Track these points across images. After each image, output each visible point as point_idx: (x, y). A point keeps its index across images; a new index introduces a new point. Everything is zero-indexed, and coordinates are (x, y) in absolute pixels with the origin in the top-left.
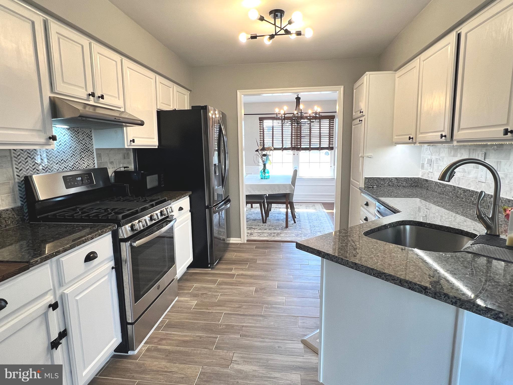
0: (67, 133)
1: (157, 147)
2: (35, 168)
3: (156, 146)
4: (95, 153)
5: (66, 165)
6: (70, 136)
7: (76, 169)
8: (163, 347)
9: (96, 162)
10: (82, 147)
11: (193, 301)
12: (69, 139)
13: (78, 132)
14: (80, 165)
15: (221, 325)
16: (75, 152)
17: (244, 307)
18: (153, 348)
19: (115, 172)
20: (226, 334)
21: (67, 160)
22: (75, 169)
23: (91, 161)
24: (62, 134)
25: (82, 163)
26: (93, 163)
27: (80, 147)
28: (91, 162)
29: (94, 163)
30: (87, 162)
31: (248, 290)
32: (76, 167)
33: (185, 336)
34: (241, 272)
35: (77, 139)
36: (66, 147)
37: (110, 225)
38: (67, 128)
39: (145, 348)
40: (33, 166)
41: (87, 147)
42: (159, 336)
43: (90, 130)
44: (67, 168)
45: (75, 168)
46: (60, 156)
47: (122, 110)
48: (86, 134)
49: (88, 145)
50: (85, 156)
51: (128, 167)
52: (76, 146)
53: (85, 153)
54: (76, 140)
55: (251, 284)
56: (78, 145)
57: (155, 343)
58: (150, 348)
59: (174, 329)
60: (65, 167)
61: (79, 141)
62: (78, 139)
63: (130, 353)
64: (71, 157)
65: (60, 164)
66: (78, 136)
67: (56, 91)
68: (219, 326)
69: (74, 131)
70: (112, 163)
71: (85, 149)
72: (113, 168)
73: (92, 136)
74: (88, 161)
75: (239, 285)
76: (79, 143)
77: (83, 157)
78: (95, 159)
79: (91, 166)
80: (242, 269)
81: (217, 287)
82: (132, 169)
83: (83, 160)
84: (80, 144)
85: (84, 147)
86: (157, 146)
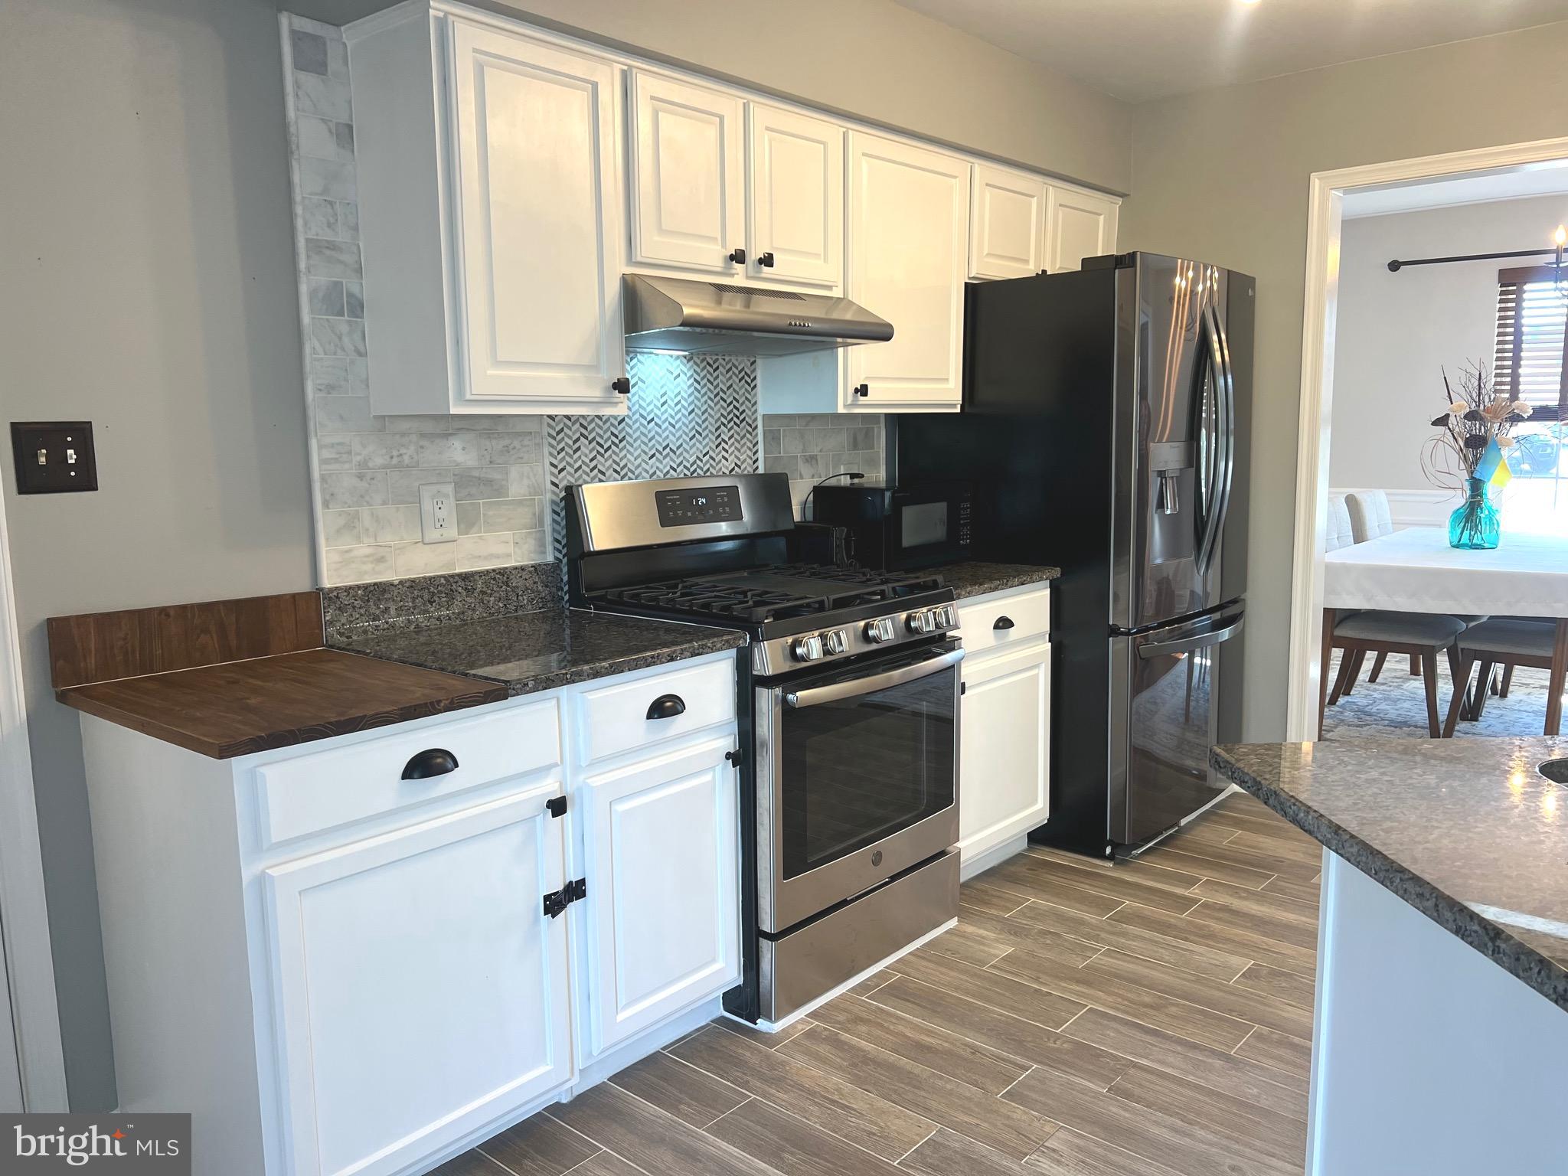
0: (685, 370)
1: (958, 410)
2: (595, 467)
3: (954, 406)
4: (760, 430)
5: (674, 462)
6: (692, 380)
7: (702, 473)
8: (855, 1040)
9: (761, 455)
10: (722, 411)
11: (1001, 946)
12: (689, 387)
13: (715, 366)
14: (714, 464)
15: (1058, 1037)
16: (704, 426)
17: (1173, 1010)
18: (826, 1033)
19: (818, 491)
20: (1063, 1068)
21: (678, 448)
22: (698, 474)
23: (748, 452)
24: (672, 373)
25: (720, 456)
26: (751, 458)
27: (719, 410)
28: (748, 456)
29: (754, 458)
30: (736, 456)
31: (1218, 963)
32: (702, 469)
33: (930, 1033)
34: (1223, 899)
35: (712, 388)
36: (680, 410)
37: (730, 633)
38: (685, 357)
39: (804, 1026)
40: (591, 460)
41: (738, 410)
42: (856, 1009)
43: (752, 360)
44: (678, 470)
45: (698, 470)
46: (660, 436)
47: (837, 293)
48: (737, 372)
49: (742, 405)
50: (730, 438)
51: (863, 476)
52: (706, 406)
53: (732, 428)
54: (709, 389)
55: (1241, 947)
56: (712, 405)
57: (839, 1022)
58: (819, 1030)
59: (908, 1004)
60: (671, 467)
61: (715, 392)
62: (715, 388)
63: (762, 1024)
64: (691, 439)
65: (661, 457)
66: (715, 379)
67: (639, 259)
68: (1052, 1039)
69: (705, 363)
70: (811, 460)
71: (732, 415)
72: (813, 476)
73: (755, 378)
74: (739, 451)
75: (1192, 938)
76: (716, 400)
77: (723, 440)
78: (760, 447)
79: (745, 468)
80: (1235, 892)
81: (1109, 924)
82: (877, 482)
83: (724, 449)
84: (719, 402)
85: (729, 409)
86: (959, 406)
